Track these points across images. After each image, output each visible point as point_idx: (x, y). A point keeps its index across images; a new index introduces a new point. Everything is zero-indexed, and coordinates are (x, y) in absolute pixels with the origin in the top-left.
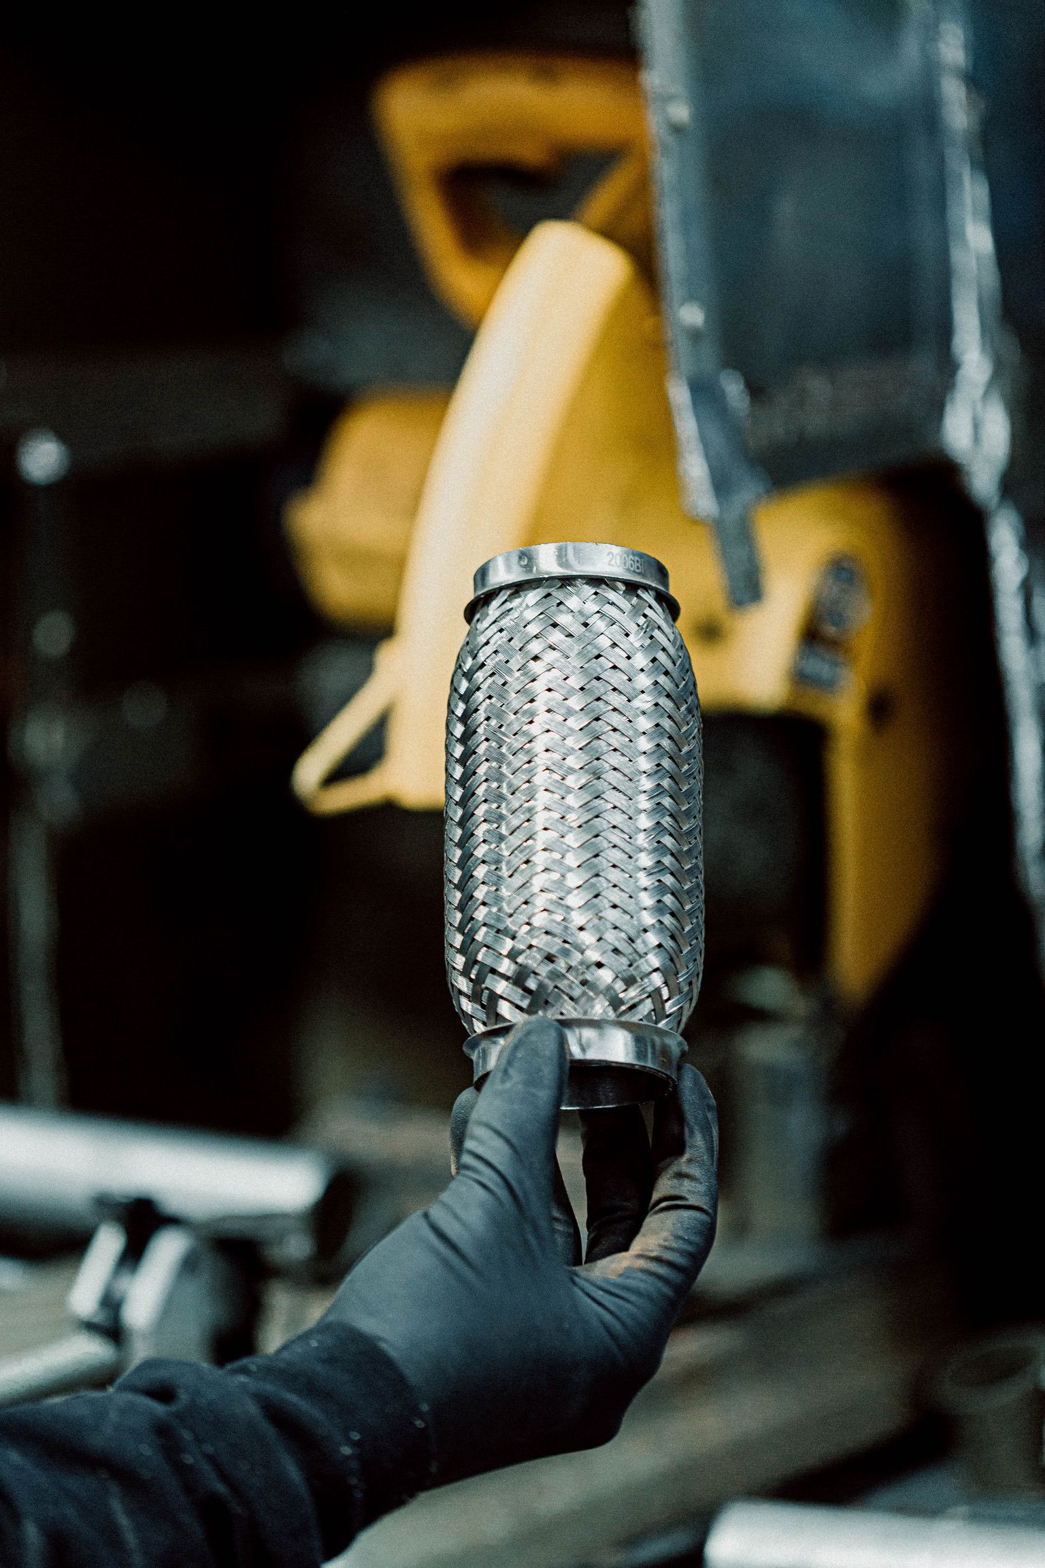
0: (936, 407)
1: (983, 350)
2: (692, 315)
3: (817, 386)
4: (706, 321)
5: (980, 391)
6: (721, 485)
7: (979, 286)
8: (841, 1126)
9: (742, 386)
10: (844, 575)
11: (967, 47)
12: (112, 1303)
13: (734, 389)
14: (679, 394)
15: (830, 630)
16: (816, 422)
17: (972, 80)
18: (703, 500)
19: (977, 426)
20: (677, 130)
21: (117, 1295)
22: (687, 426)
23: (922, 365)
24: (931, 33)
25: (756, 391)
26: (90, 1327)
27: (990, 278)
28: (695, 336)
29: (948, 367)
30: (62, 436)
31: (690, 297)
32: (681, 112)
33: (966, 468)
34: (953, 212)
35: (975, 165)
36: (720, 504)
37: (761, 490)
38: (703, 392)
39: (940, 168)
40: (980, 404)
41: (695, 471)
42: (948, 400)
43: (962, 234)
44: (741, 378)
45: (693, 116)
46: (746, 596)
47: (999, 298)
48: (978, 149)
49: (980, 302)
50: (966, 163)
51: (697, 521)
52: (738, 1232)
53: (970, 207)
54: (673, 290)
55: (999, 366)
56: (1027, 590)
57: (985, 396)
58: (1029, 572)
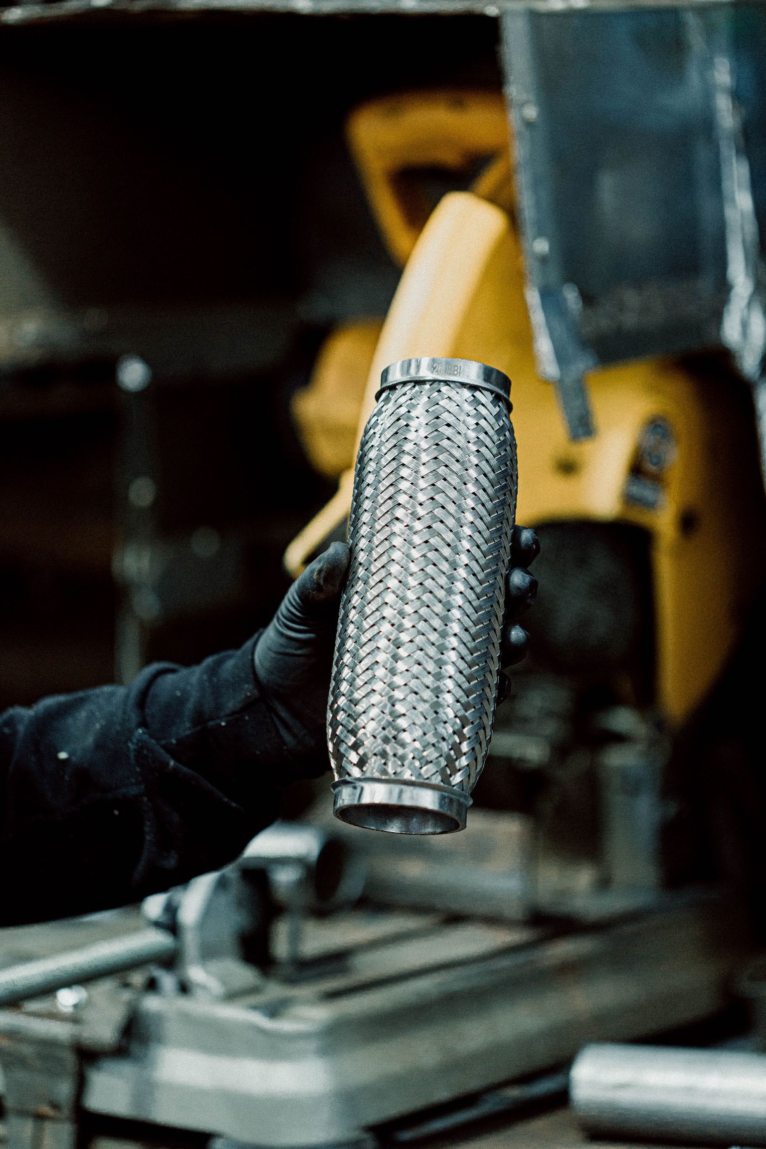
0: (717, 315)
1: (747, 275)
2: (542, 246)
3: (631, 298)
4: (551, 248)
5: (744, 303)
6: (561, 357)
7: (744, 234)
8: (672, 809)
9: (577, 295)
10: (659, 430)
11: (732, 72)
12: (171, 910)
13: (571, 296)
14: (533, 297)
15: (650, 467)
16: (630, 320)
17: (736, 95)
18: (549, 367)
19: (744, 324)
20: (529, 124)
21: (174, 904)
22: (538, 317)
23: (705, 285)
24: (708, 64)
25: (588, 299)
26: (157, 924)
27: (751, 228)
28: (543, 260)
29: (724, 288)
31: (540, 234)
32: (531, 112)
33: (738, 355)
34: (726, 185)
35: (738, 152)
36: (561, 369)
37: (590, 363)
38: (548, 296)
39: (717, 154)
40: (745, 311)
41: (544, 346)
42: (725, 310)
43: (733, 200)
44: (576, 288)
45: (540, 114)
46: (580, 431)
47: (757, 239)
48: (742, 140)
49: (744, 241)
50: (733, 152)
51: (546, 382)
52: (604, 884)
53: (736, 181)
54: (529, 229)
55: (759, 285)
57: (749, 305)
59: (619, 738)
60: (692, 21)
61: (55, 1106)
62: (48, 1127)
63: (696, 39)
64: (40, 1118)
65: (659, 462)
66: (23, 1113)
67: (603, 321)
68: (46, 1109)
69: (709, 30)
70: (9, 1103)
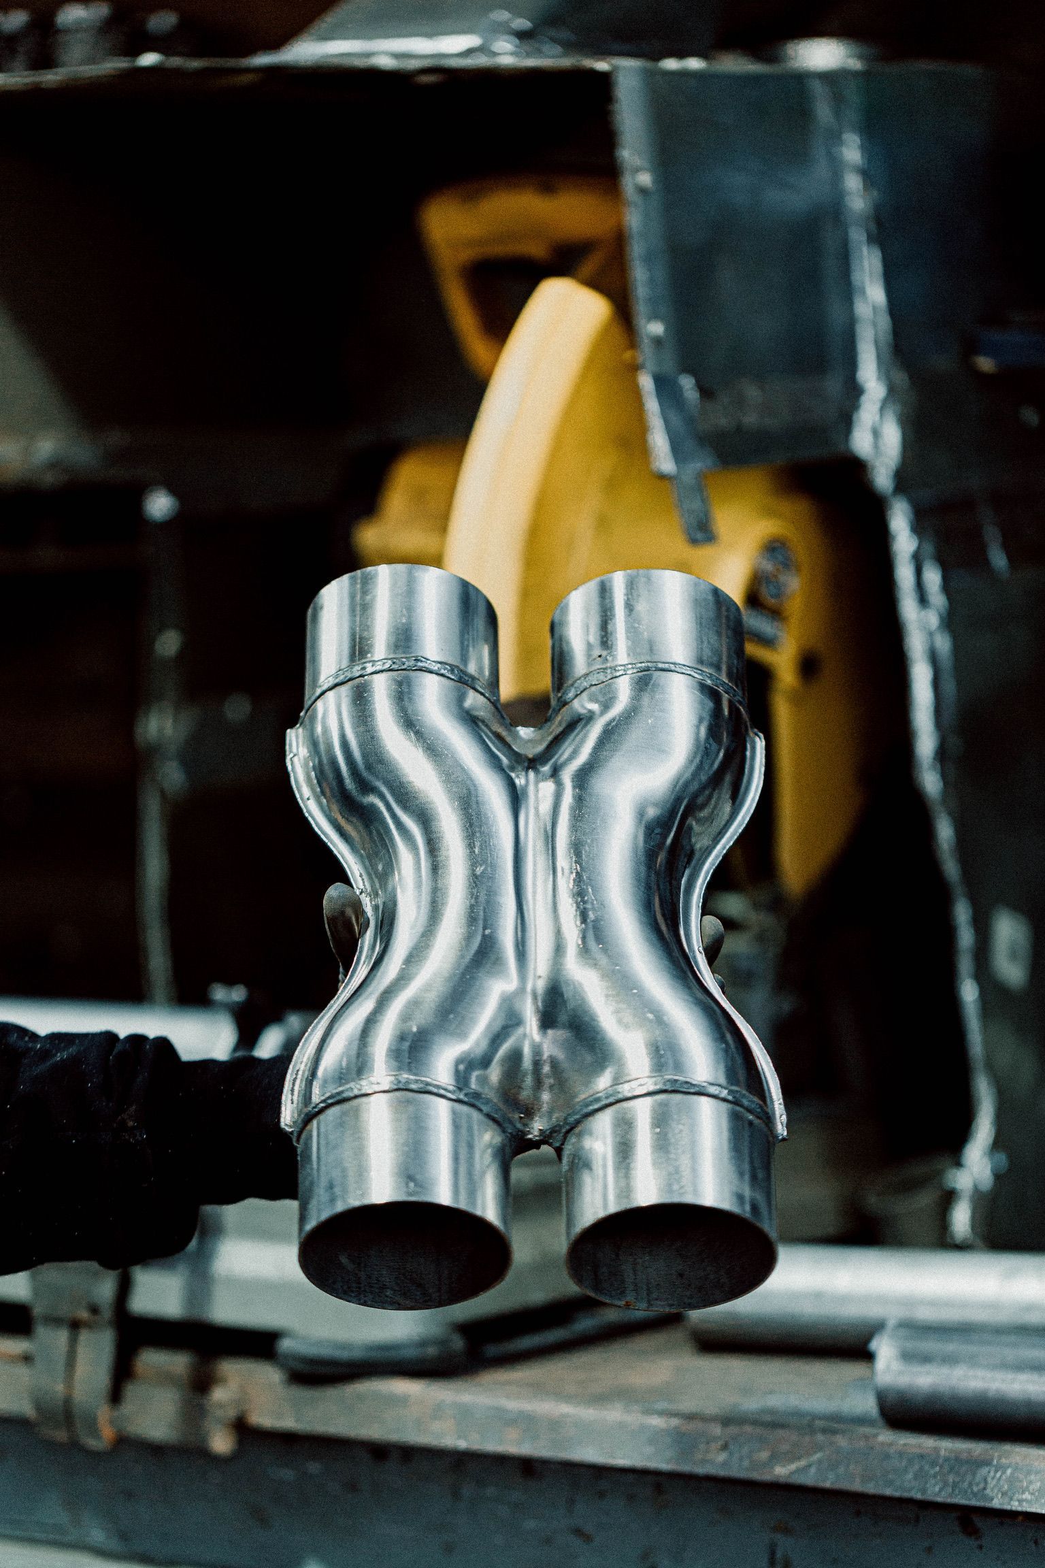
0: (846, 420)
1: (879, 379)
2: (656, 328)
3: (752, 392)
4: (666, 330)
5: (878, 406)
6: (677, 452)
7: (876, 331)
9: (694, 385)
10: (777, 554)
11: (863, 148)
13: (688, 386)
14: (646, 382)
15: (768, 597)
16: (750, 419)
17: (866, 174)
18: (664, 462)
19: (876, 433)
20: (643, 191)
22: (652, 405)
23: (833, 385)
24: (835, 138)
25: (706, 392)
27: (885, 322)
28: (658, 342)
29: (854, 391)
30: (173, 490)
31: (654, 316)
32: (645, 179)
33: (870, 466)
34: (856, 275)
35: (869, 239)
36: (677, 466)
37: (709, 462)
38: (664, 385)
39: (845, 238)
40: (877, 417)
41: (659, 441)
42: (855, 417)
43: (863, 292)
44: (694, 379)
45: (655, 182)
46: (699, 536)
47: (890, 338)
48: (873, 227)
49: (876, 342)
50: (864, 238)
51: (662, 477)
53: (867, 271)
54: (641, 308)
55: (892, 391)
56: (918, 562)
57: (882, 409)
58: (919, 548)
60: (818, 88)
61: (94, 1310)
62: (84, 1336)
63: (823, 111)
64: (75, 1326)
65: (778, 593)
66: (54, 1321)
67: (720, 418)
68: (84, 1315)
69: (838, 100)
70: (37, 1311)
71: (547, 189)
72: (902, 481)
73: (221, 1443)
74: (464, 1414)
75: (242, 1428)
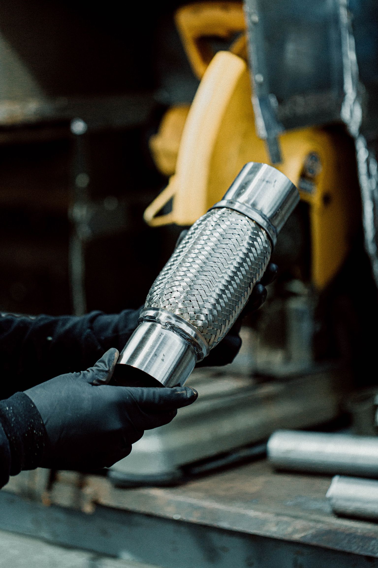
0: (339, 107)
1: (353, 89)
2: (260, 78)
3: (300, 100)
4: (264, 80)
5: (352, 102)
6: (268, 128)
7: (352, 71)
8: (318, 327)
9: (276, 99)
10: (314, 158)
13: (273, 101)
14: (255, 101)
15: (309, 174)
16: (300, 110)
17: (349, 8)
18: (262, 132)
19: (352, 112)
20: (255, 24)
22: (258, 110)
23: (333, 94)
25: (280, 101)
27: (355, 68)
28: (260, 85)
29: (342, 95)
30: (84, 120)
31: (259, 72)
32: (256, 18)
33: (348, 125)
34: (344, 48)
35: (350, 33)
36: (268, 133)
37: (281, 129)
38: (263, 101)
39: (340, 35)
40: (352, 107)
41: (260, 123)
42: (343, 104)
43: (347, 56)
44: (275, 97)
45: (260, 19)
46: (276, 161)
47: (358, 73)
48: (351, 28)
49: (352, 74)
50: (348, 34)
51: (261, 139)
52: (288, 359)
53: (349, 47)
55: (358, 94)
56: (368, 162)
57: (354, 103)
58: (368, 156)
59: (294, 295)
65: (313, 172)
67: (287, 111)
71: (225, 8)
72: (362, 130)
73: (88, 508)
74: (179, 505)
75: (96, 504)
